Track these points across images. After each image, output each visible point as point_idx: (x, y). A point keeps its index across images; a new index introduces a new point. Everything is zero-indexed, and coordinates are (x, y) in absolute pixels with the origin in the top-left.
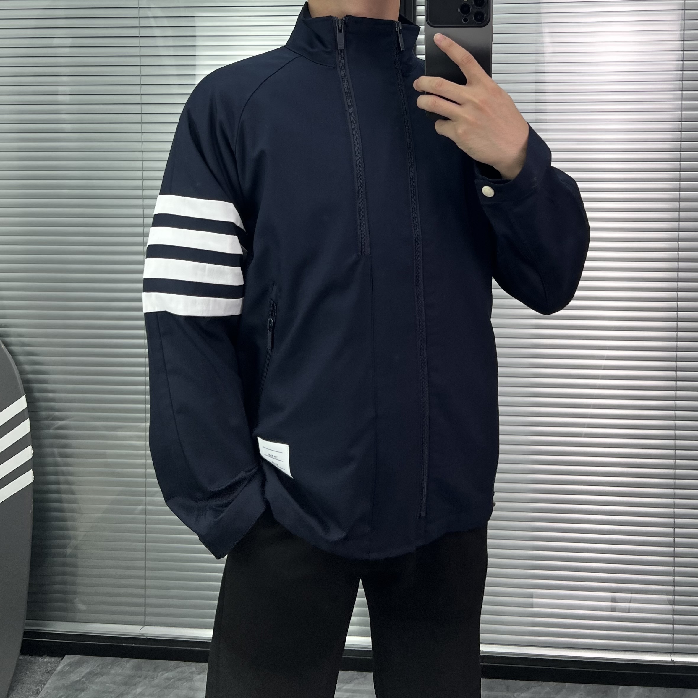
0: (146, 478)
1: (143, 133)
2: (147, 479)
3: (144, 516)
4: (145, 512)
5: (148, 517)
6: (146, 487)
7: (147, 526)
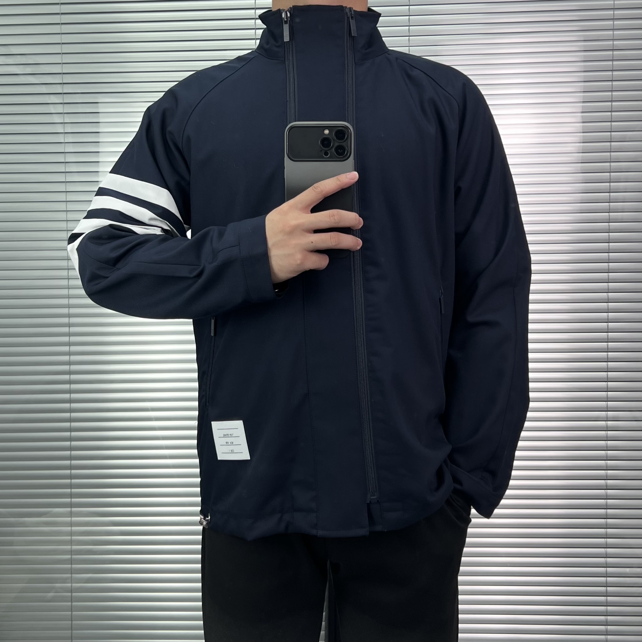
0: (71, 564)
1: (68, 212)
2: (73, 566)
3: (70, 603)
4: (72, 600)
5: (73, 603)
6: (71, 574)
7: (73, 613)
